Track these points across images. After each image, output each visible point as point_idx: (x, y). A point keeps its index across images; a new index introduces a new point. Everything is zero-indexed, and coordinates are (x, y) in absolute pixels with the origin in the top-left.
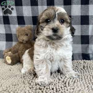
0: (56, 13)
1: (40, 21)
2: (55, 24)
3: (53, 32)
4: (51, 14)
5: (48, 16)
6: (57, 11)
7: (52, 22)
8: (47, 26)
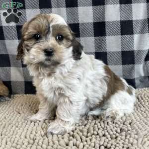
0: (51, 25)
1: (25, 37)
2: (49, 43)
3: (46, 55)
4: (42, 27)
5: (37, 29)
6: (52, 21)
7: (44, 39)
8: (36, 46)
